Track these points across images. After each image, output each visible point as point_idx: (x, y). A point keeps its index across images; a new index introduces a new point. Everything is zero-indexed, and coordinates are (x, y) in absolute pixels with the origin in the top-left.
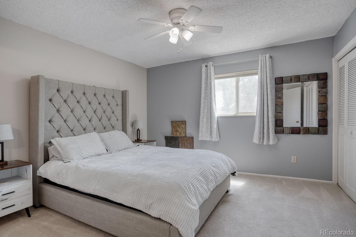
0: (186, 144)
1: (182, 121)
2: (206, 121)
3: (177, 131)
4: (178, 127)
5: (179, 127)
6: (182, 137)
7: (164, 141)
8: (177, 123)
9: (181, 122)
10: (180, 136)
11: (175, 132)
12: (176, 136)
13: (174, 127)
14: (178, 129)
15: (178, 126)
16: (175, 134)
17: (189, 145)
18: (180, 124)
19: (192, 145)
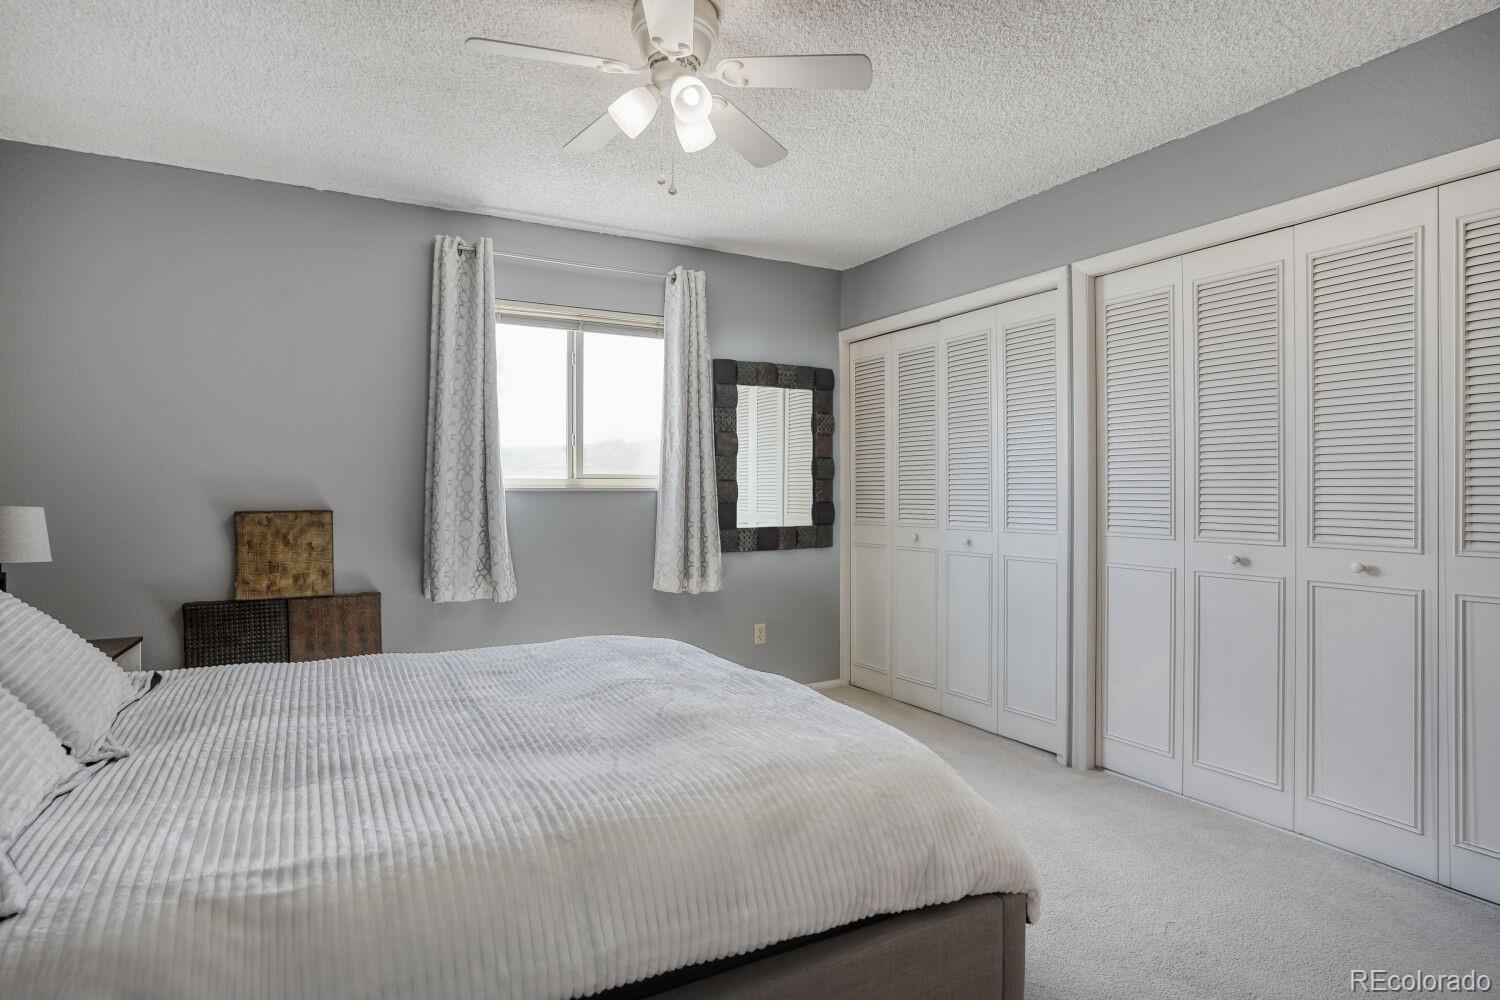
0: (337, 635)
1: (312, 512)
2: (458, 512)
3: (273, 567)
4: (280, 547)
5: (287, 543)
6: (315, 601)
7: (165, 638)
8: (278, 522)
9: (305, 518)
10: (297, 595)
11: (258, 572)
12: (271, 596)
13: (249, 543)
14: (283, 556)
15: (285, 537)
16: (265, 584)
17: (356, 635)
18: (296, 530)
19: (371, 636)
